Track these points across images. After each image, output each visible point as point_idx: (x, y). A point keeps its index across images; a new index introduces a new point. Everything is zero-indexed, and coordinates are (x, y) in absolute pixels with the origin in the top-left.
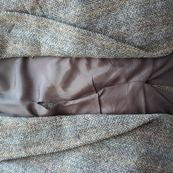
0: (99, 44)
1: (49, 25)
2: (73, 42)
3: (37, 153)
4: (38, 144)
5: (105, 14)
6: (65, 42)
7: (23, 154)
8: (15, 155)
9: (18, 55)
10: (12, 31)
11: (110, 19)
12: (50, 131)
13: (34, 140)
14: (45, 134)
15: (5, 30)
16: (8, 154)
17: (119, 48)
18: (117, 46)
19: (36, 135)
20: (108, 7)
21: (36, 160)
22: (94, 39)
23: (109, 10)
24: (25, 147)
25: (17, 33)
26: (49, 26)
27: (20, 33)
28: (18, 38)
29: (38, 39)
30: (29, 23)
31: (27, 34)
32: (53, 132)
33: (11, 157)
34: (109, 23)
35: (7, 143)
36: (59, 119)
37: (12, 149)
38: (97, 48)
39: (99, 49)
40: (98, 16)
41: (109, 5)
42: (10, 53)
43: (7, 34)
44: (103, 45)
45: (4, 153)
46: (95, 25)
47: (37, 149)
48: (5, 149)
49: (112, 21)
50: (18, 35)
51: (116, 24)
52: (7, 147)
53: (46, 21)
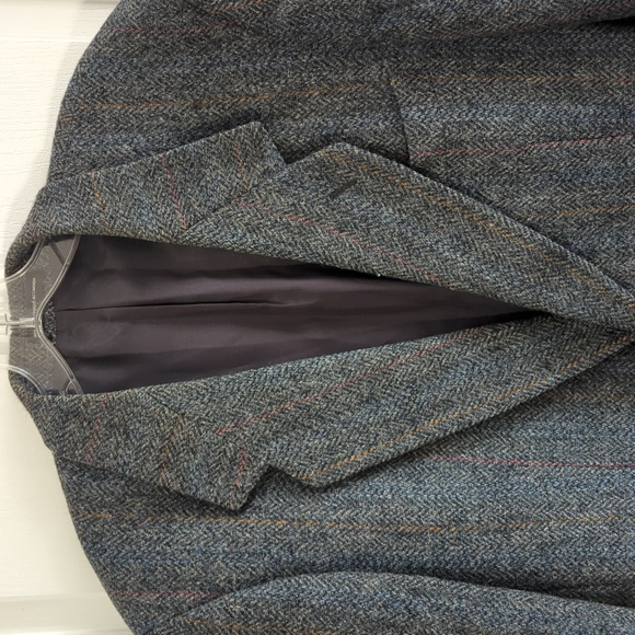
0: (579, 281)
1: (457, 208)
2: (518, 264)
3: (446, 431)
4: (448, 404)
5: (600, 220)
6: (493, 258)
7: (411, 441)
8: (386, 450)
9: (343, 260)
10: (341, 197)
11: (606, 234)
12: (475, 364)
13: (436, 397)
14: (465, 372)
15: (324, 189)
16: (366, 453)
17: (620, 303)
18: (617, 297)
19: (442, 381)
20: (611, 206)
21: (437, 452)
22: (572, 267)
23: (610, 216)
24: (413, 421)
25: (354, 204)
26: (456, 212)
27: (364, 206)
28: (354, 219)
29: (410, 235)
30: (401, 189)
31: (386, 214)
32: (483, 366)
33: (377, 458)
34: (603, 243)
35: (361, 423)
36: (492, 333)
37: (378, 435)
38: (571, 289)
39: (576, 293)
40: (583, 221)
41: (614, 203)
42: (320, 251)
43: (324, 201)
44: (587, 288)
45: (353, 453)
46: (570, 240)
47: (444, 418)
48: (355, 442)
49: (609, 240)
50: (355, 210)
51: (617, 250)
52: (360, 433)
53: (454, 197)
